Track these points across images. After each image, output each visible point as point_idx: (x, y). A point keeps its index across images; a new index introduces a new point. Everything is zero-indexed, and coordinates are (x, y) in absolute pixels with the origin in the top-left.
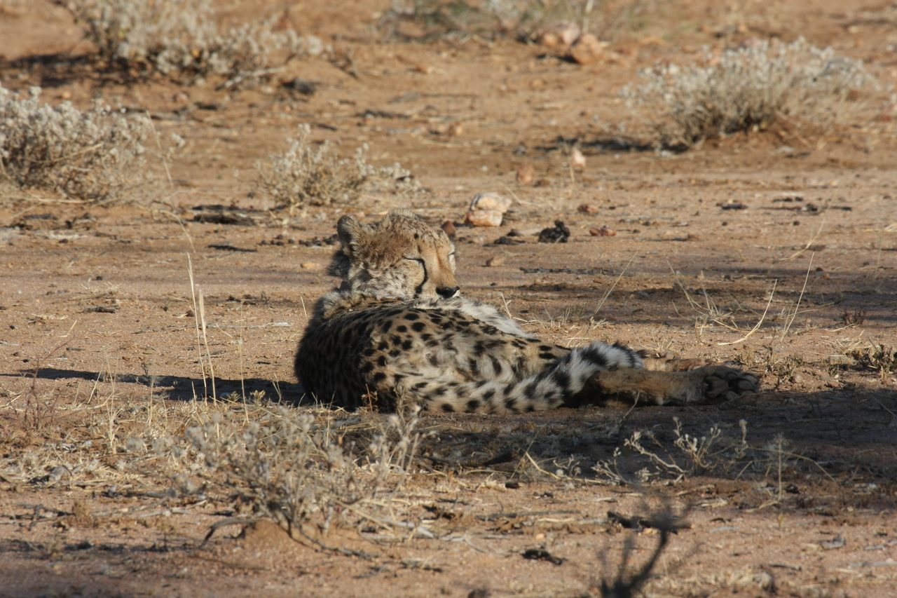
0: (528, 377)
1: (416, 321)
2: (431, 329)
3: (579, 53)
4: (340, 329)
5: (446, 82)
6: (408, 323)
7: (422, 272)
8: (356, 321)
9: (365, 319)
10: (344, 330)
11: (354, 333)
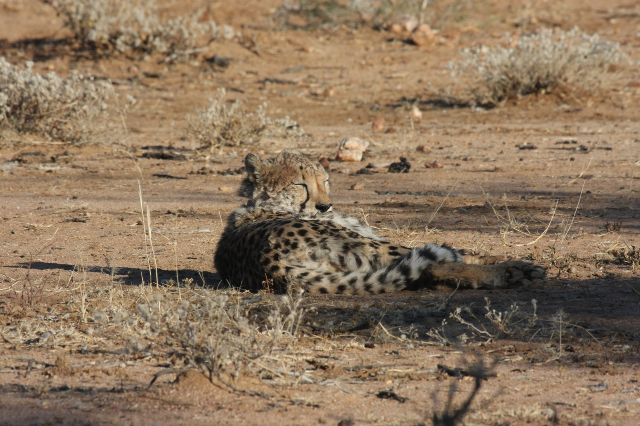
0: (381, 269)
1: (301, 229)
2: (311, 234)
3: (417, 37)
4: (247, 234)
5: (322, 59)
6: (295, 230)
7: (306, 193)
8: (258, 229)
9: (264, 227)
10: (249, 235)
11: (256, 237)
